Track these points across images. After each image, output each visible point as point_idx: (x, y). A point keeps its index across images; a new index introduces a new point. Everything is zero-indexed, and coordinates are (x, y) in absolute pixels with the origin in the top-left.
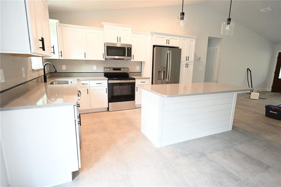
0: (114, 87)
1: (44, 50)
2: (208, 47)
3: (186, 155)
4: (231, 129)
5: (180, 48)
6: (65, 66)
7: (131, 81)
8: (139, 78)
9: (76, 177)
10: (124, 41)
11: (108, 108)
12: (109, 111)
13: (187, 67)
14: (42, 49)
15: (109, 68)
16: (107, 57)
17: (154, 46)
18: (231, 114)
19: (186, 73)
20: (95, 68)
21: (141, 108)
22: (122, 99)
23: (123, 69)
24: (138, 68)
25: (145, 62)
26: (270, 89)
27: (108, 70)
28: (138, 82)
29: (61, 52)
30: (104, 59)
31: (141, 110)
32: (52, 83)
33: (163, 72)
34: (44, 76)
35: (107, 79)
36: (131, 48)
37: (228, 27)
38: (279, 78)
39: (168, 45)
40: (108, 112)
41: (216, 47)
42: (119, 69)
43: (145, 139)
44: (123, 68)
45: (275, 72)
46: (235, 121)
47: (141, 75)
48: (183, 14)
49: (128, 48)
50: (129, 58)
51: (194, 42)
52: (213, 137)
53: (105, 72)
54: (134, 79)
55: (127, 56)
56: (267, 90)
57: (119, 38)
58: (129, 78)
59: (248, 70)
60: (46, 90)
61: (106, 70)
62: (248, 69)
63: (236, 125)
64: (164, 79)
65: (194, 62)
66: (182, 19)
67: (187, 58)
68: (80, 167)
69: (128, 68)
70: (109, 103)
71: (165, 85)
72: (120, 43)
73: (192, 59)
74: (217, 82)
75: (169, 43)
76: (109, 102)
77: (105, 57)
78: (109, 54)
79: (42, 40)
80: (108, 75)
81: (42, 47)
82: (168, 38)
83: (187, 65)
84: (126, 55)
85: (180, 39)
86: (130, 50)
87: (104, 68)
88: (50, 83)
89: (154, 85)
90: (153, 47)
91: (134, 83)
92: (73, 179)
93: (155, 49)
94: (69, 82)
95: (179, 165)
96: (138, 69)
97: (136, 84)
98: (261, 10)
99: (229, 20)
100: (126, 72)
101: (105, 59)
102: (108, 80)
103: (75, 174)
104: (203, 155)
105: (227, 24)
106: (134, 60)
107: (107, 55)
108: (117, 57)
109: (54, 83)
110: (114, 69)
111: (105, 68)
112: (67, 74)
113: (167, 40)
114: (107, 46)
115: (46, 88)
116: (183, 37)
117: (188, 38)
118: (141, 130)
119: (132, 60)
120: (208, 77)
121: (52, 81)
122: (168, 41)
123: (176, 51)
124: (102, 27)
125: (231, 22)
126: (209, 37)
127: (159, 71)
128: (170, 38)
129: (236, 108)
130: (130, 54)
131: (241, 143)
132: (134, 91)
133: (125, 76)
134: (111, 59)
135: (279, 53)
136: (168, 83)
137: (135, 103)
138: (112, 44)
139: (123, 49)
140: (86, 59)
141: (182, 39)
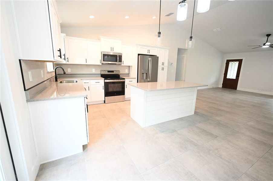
0: (109, 85)
1: (61, 58)
2: (178, 55)
3: (163, 132)
4: (194, 114)
5: (158, 56)
6: (70, 69)
7: (122, 80)
8: (128, 78)
9: (85, 149)
10: (116, 51)
11: (105, 101)
14: (60, 57)
15: (104, 71)
16: (103, 62)
17: (139, 55)
18: (193, 103)
19: (162, 75)
20: (94, 71)
21: (130, 100)
25: (132, 66)
26: (221, 86)
28: (127, 82)
30: (101, 64)
31: (130, 102)
32: (61, 82)
33: (145, 74)
34: (55, 77)
36: (121, 56)
37: (190, 42)
38: (227, 78)
39: (149, 54)
40: (104, 104)
41: (183, 56)
42: (113, 72)
43: (134, 122)
44: (115, 71)
45: (224, 74)
46: (196, 108)
47: (129, 76)
48: (160, 33)
49: (119, 56)
50: (120, 63)
51: (167, 52)
52: (181, 119)
53: (102, 73)
54: (124, 79)
55: (119, 62)
56: (219, 87)
57: (112, 48)
58: (120, 78)
60: (57, 88)
63: (197, 111)
64: (146, 79)
65: (168, 67)
66: (159, 36)
67: (163, 64)
68: (89, 142)
69: (119, 71)
71: (147, 83)
72: (113, 52)
73: (166, 64)
74: (184, 81)
76: (105, 97)
78: (105, 60)
79: (60, 51)
80: (104, 76)
81: (60, 55)
82: (149, 49)
83: (163, 69)
84: (118, 61)
86: (120, 57)
88: (60, 82)
89: (139, 83)
91: (124, 82)
92: (83, 151)
93: (139, 57)
94: (75, 81)
95: (158, 138)
96: (126, 71)
98: (214, 30)
99: (191, 37)
100: (118, 73)
101: (102, 64)
102: (104, 80)
103: (84, 147)
104: (174, 131)
105: (190, 40)
106: (124, 65)
107: (103, 61)
108: (110, 63)
109: (63, 82)
110: (109, 72)
111: (101, 71)
112: (72, 75)
114: (103, 54)
115: (57, 86)
116: (160, 48)
118: (130, 116)
119: (122, 65)
120: (178, 77)
121: (61, 81)
122: (149, 51)
123: (155, 58)
124: (99, 39)
125: (192, 39)
126: (178, 48)
127: (143, 73)
129: (197, 99)
130: (120, 60)
131: (200, 122)
132: (124, 88)
133: (117, 76)
134: (106, 64)
135: (227, 60)
136: (149, 82)
137: (125, 97)
138: (107, 52)
139: (116, 56)
140: (87, 64)
141: (159, 49)
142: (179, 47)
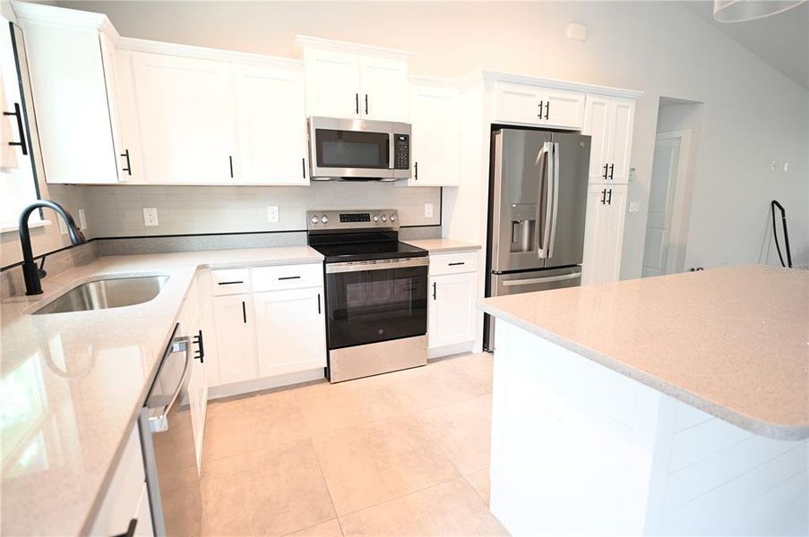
0: (350, 288)
2: (657, 132)
5: (586, 134)
6: (154, 209)
10: (383, 114)
11: (327, 371)
12: (329, 380)
13: (607, 203)
15: (325, 213)
16: (317, 171)
17: (495, 128)
20: (271, 216)
22: (381, 332)
23: (376, 215)
24: (431, 211)
25: (457, 187)
27: (324, 220)
29: (127, 155)
30: (307, 182)
33: (526, 222)
34: (24, 267)
35: (322, 257)
36: (407, 138)
39: (543, 123)
40: (327, 385)
42: (364, 217)
44: (378, 212)
47: (441, 238)
49: (397, 137)
50: (399, 173)
51: (629, 113)
53: (313, 228)
54: (425, 253)
55: (396, 167)
57: (362, 100)
58: (403, 250)
59: (775, 205)
61: (315, 220)
62: (775, 202)
64: (530, 249)
67: (609, 171)
69: (395, 213)
70: (331, 351)
72: (368, 117)
73: (621, 174)
75: (547, 116)
76: (329, 349)
77: (311, 172)
78: (325, 162)
80: (319, 241)
82: (545, 96)
83: (607, 197)
84: (391, 165)
85: (586, 99)
86: (403, 142)
87: (309, 212)
90: (492, 130)
91: (425, 269)
93: (499, 138)
96: (428, 214)
97: (431, 272)
100: (389, 225)
101: (312, 179)
102: (325, 262)
106: (422, 181)
107: (320, 164)
108: (349, 172)
110: (345, 217)
111: (311, 214)
112: (165, 243)
113: (541, 105)
114: (317, 130)
116: (594, 92)
117: (611, 95)
119: (412, 182)
122: (545, 110)
123: (575, 145)
124: (297, 55)
126: (661, 98)
127: (515, 220)
128: (550, 98)
130: (403, 162)
133: (383, 242)
134: (333, 179)
137: (427, 344)
138: (337, 120)
139: (380, 139)
140: (236, 181)
141: (590, 99)
142: (663, 95)
